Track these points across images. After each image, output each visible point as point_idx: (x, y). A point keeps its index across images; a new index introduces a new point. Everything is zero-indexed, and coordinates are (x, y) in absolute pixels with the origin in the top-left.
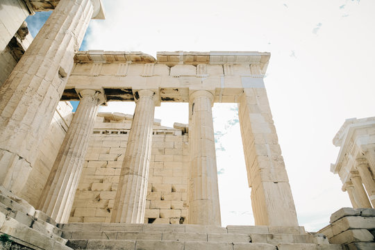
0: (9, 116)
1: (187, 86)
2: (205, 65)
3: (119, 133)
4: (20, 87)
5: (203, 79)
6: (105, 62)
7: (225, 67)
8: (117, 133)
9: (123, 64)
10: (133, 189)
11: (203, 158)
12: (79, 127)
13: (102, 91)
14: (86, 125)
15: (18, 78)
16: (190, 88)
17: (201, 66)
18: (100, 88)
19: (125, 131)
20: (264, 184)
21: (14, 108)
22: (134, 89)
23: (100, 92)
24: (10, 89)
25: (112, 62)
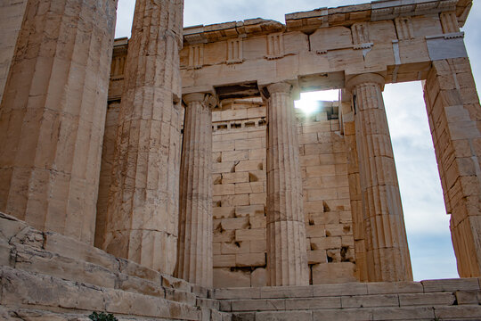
0: (143, 186)
1: (341, 69)
2: (364, 25)
3: (229, 126)
4: (142, 143)
5: (364, 52)
6: (206, 41)
7: (397, 24)
8: (226, 126)
9: (235, 41)
10: (290, 240)
11: (381, 188)
12: (196, 155)
13: (214, 92)
14: (204, 150)
15: (134, 128)
16: (347, 73)
17: (359, 28)
18: (210, 89)
19: (237, 122)
20: (472, 219)
21: (145, 173)
22: (261, 82)
23: (210, 94)
24: (131, 146)
25: (217, 40)
